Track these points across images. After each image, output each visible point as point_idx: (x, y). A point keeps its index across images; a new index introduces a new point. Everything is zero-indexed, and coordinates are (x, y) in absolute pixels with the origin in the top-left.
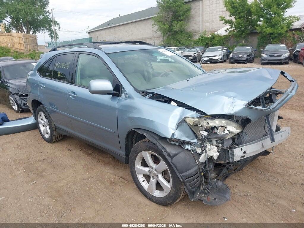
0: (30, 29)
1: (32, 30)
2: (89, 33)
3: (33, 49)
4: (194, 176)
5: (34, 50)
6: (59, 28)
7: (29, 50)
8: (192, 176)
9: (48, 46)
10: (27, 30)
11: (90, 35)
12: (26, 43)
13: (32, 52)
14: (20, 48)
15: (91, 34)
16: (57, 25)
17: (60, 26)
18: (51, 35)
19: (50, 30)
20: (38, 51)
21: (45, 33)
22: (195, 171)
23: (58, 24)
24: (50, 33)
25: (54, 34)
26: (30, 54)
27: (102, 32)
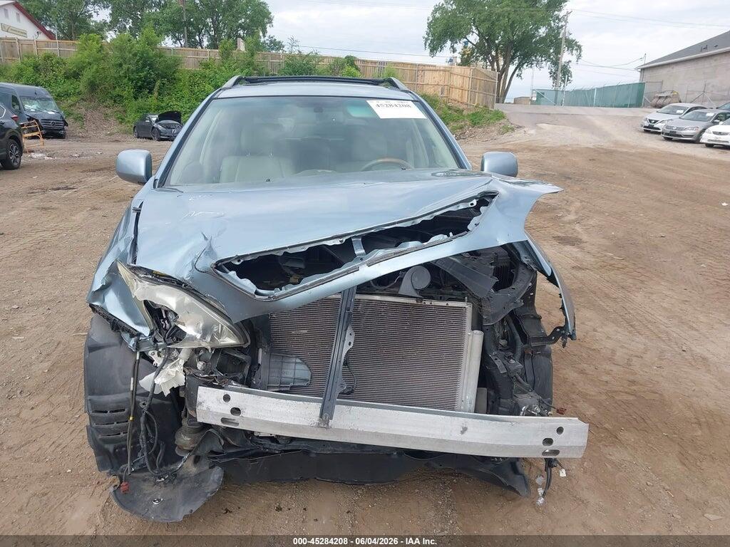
0: (513, 58)
1: (516, 62)
2: (643, 70)
3: (484, 104)
4: (112, 412)
5: (485, 106)
6: (579, 57)
7: (475, 105)
8: (106, 412)
9: (534, 99)
10: (505, 63)
11: (642, 77)
12: (473, 90)
13: (480, 110)
14: (460, 100)
15: (647, 74)
16: (577, 50)
17: (582, 53)
18: (554, 76)
19: (556, 63)
20: (493, 107)
21: (542, 69)
22: (117, 403)
23: (579, 47)
24: (553, 70)
25: (562, 73)
26: (473, 114)
27: (676, 69)
